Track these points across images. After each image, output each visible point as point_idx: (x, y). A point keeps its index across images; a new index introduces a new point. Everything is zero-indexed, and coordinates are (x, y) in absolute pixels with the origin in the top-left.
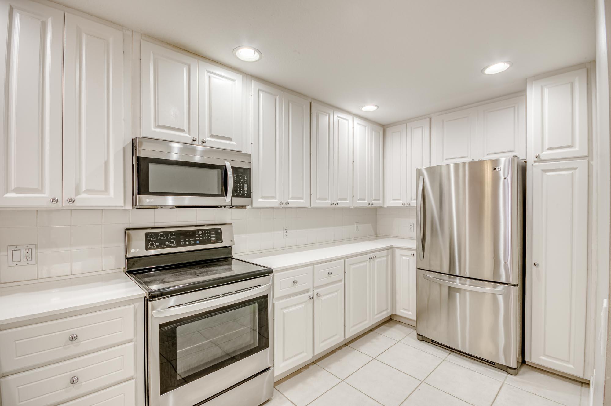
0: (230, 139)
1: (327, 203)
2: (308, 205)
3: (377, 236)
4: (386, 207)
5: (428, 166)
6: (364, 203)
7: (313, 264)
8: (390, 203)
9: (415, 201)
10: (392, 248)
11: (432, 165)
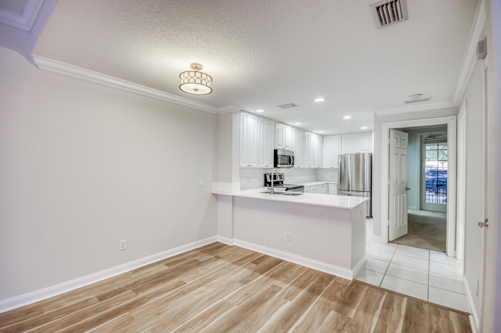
0: (288, 147)
1: (307, 167)
2: (303, 168)
3: (317, 180)
4: (323, 168)
5: (341, 154)
6: (316, 167)
7: (310, 186)
8: (325, 166)
9: (338, 166)
10: (327, 184)
11: (342, 154)
